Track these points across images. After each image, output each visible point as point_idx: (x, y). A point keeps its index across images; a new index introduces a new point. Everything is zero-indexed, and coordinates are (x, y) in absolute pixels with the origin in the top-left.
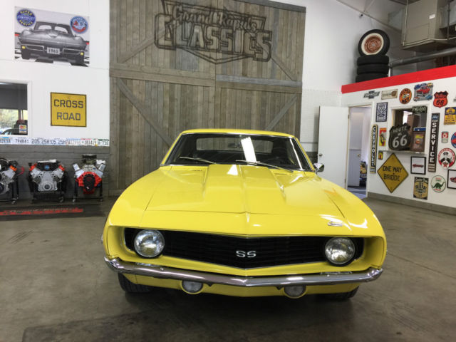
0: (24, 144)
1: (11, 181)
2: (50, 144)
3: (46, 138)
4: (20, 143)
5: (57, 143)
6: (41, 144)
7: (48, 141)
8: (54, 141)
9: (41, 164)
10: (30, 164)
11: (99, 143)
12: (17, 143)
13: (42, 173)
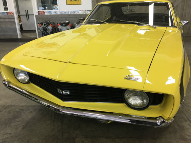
0: (57, 14)
1: (51, 31)
2: (67, 14)
3: (65, 11)
4: (55, 14)
5: (70, 13)
6: (63, 14)
7: (66, 13)
8: (68, 12)
9: (62, 23)
10: (58, 23)
11: (87, 12)
12: (54, 14)
13: (62, 27)
